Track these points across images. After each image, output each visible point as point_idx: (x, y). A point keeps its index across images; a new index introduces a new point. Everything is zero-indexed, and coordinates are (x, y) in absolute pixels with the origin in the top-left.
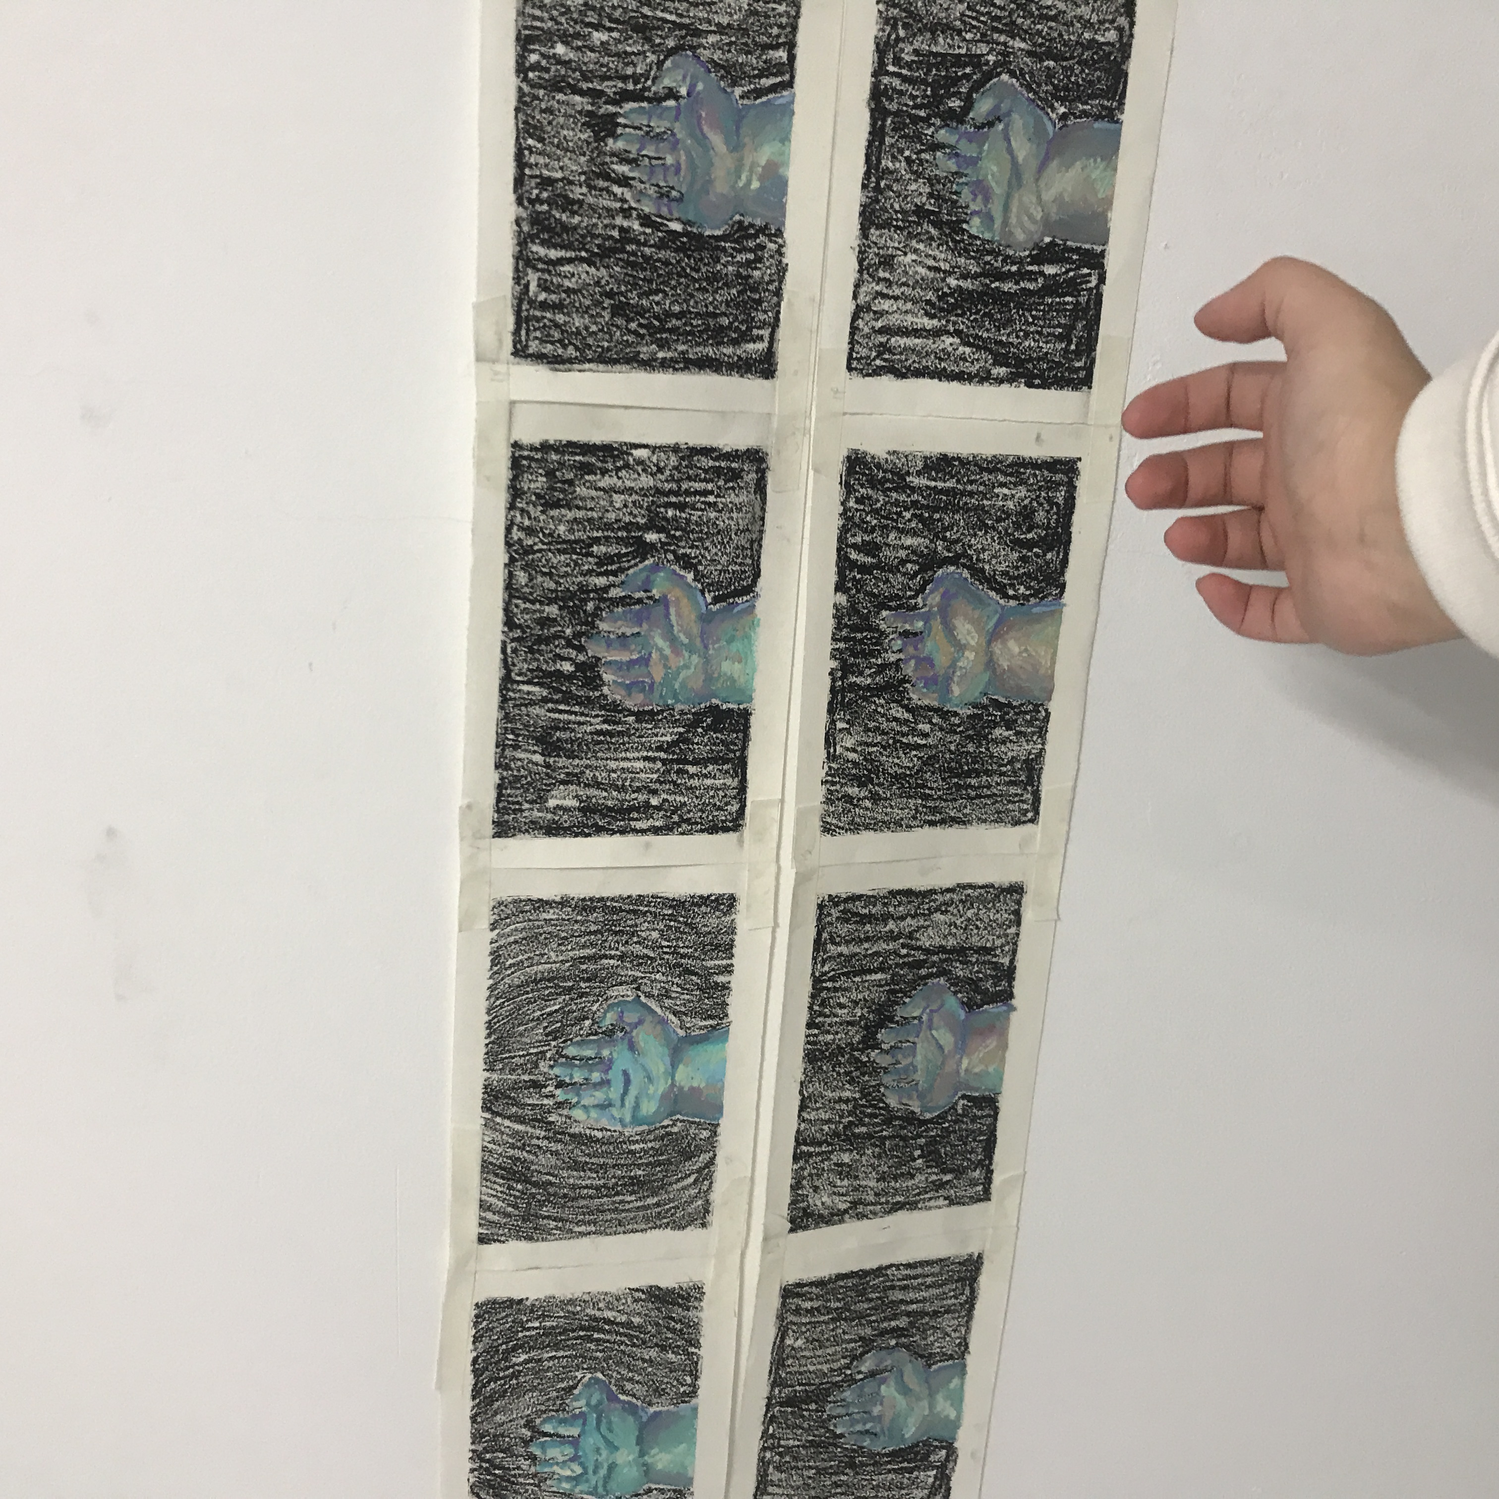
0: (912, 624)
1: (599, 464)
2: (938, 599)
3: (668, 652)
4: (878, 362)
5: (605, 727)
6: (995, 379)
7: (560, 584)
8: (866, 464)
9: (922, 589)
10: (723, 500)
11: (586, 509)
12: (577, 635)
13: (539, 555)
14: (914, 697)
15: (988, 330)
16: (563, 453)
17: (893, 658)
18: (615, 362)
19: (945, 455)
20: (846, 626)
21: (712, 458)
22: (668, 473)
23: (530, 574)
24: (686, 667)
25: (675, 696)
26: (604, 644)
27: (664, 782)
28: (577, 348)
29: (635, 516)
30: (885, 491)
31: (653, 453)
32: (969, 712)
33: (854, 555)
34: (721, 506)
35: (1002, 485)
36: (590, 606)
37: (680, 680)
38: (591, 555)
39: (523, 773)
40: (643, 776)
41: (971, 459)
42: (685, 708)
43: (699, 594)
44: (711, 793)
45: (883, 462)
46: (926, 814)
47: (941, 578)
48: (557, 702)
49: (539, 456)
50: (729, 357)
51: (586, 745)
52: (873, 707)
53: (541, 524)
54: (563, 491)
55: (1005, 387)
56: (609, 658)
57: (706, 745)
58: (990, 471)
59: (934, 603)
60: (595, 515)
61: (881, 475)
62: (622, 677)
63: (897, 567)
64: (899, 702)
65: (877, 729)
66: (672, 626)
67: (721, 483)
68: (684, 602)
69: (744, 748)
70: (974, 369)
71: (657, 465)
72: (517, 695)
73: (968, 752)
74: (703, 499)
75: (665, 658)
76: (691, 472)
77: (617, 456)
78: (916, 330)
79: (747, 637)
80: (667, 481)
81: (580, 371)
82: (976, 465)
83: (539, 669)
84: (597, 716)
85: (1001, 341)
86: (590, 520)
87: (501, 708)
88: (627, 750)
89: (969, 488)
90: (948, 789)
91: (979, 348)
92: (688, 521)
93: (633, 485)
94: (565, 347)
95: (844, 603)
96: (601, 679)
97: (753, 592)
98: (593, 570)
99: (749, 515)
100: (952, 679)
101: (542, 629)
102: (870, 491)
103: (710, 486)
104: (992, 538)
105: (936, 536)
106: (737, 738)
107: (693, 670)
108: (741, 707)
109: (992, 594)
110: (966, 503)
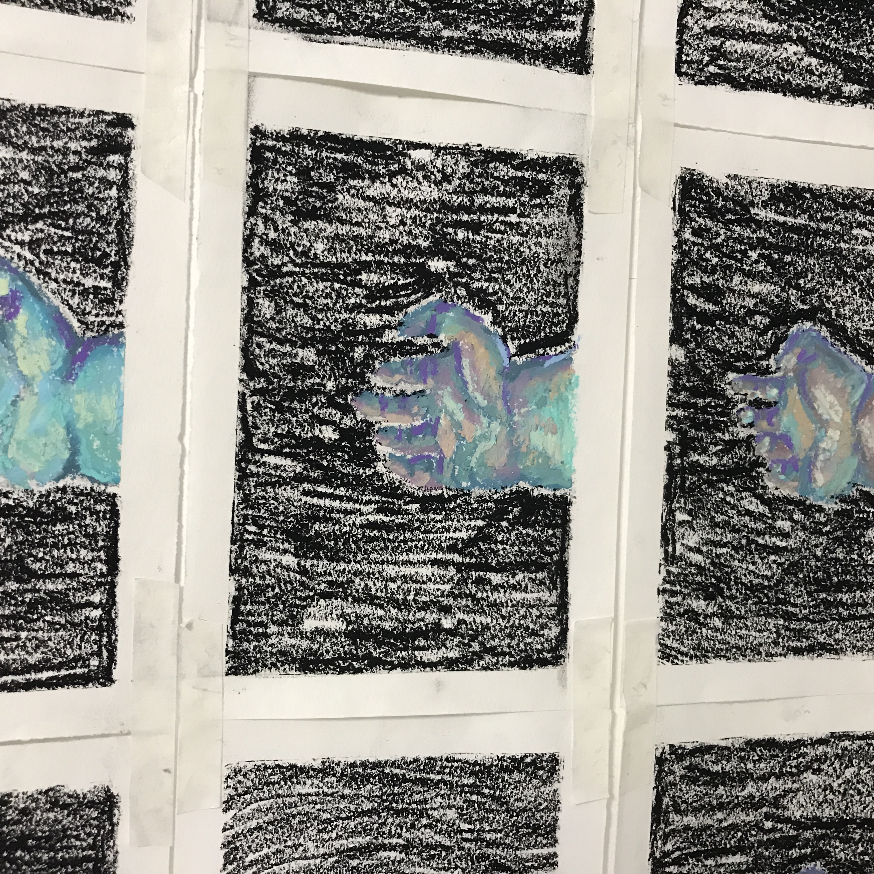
0: (764, 391)
1: (368, 167)
2: (794, 360)
3: (460, 416)
4: (712, 69)
5: (380, 517)
6: (848, 98)
7: (319, 321)
8: (703, 188)
9: (773, 349)
10: (528, 220)
11: (351, 223)
12: (343, 391)
13: (291, 280)
14: (770, 484)
15: (836, 40)
16: (319, 147)
17: (743, 433)
18: (387, 37)
19: (794, 185)
20: (685, 388)
21: (513, 167)
22: (457, 182)
23: (276, 304)
24: (484, 437)
25: (472, 477)
26: (377, 405)
27: (460, 596)
28: (339, 18)
29: (416, 237)
30: (726, 223)
31: (437, 155)
32: (836, 507)
33: (692, 300)
34: (525, 228)
35: (861, 225)
36: (359, 353)
37: (477, 455)
38: (359, 284)
39: (269, 580)
40: (431, 586)
41: (824, 191)
42: (485, 493)
43: (500, 341)
44: (522, 612)
45: (722, 187)
46: (789, 638)
47: (796, 336)
48: (316, 481)
49: (288, 148)
50: (532, 43)
51: (355, 542)
52: (721, 495)
53: (292, 239)
54: (321, 198)
55: (859, 107)
56: (384, 425)
57: (512, 545)
58: (846, 208)
59: (790, 367)
60: (363, 232)
61: (721, 203)
62: (402, 450)
63: (744, 319)
64: (752, 491)
65: (727, 523)
66: (465, 383)
67: (525, 198)
68: (481, 351)
69: (563, 550)
70: (823, 84)
71: (442, 171)
72: (261, 470)
73: (837, 560)
74: (502, 218)
75: (458, 425)
76: (486, 183)
77: (391, 157)
78: (754, 34)
79: (562, 400)
80: (455, 192)
81: (342, 44)
82: (830, 199)
83: (290, 434)
84: (369, 502)
85: (851, 53)
86: (356, 238)
87: (239, 487)
88: (410, 550)
89: (823, 226)
90: (815, 606)
91: (826, 60)
92: (484, 246)
93: (411, 196)
94: (324, 14)
95: (682, 359)
96: (374, 452)
97: (569, 341)
98: (361, 305)
99: (562, 242)
100: (815, 466)
101: (294, 380)
102: (709, 223)
103: (511, 202)
104: (853, 289)
105: (788, 282)
106: (554, 535)
107: (493, 441)
108: (558, 493)
109: (856, 358)
110: (820, 245)
